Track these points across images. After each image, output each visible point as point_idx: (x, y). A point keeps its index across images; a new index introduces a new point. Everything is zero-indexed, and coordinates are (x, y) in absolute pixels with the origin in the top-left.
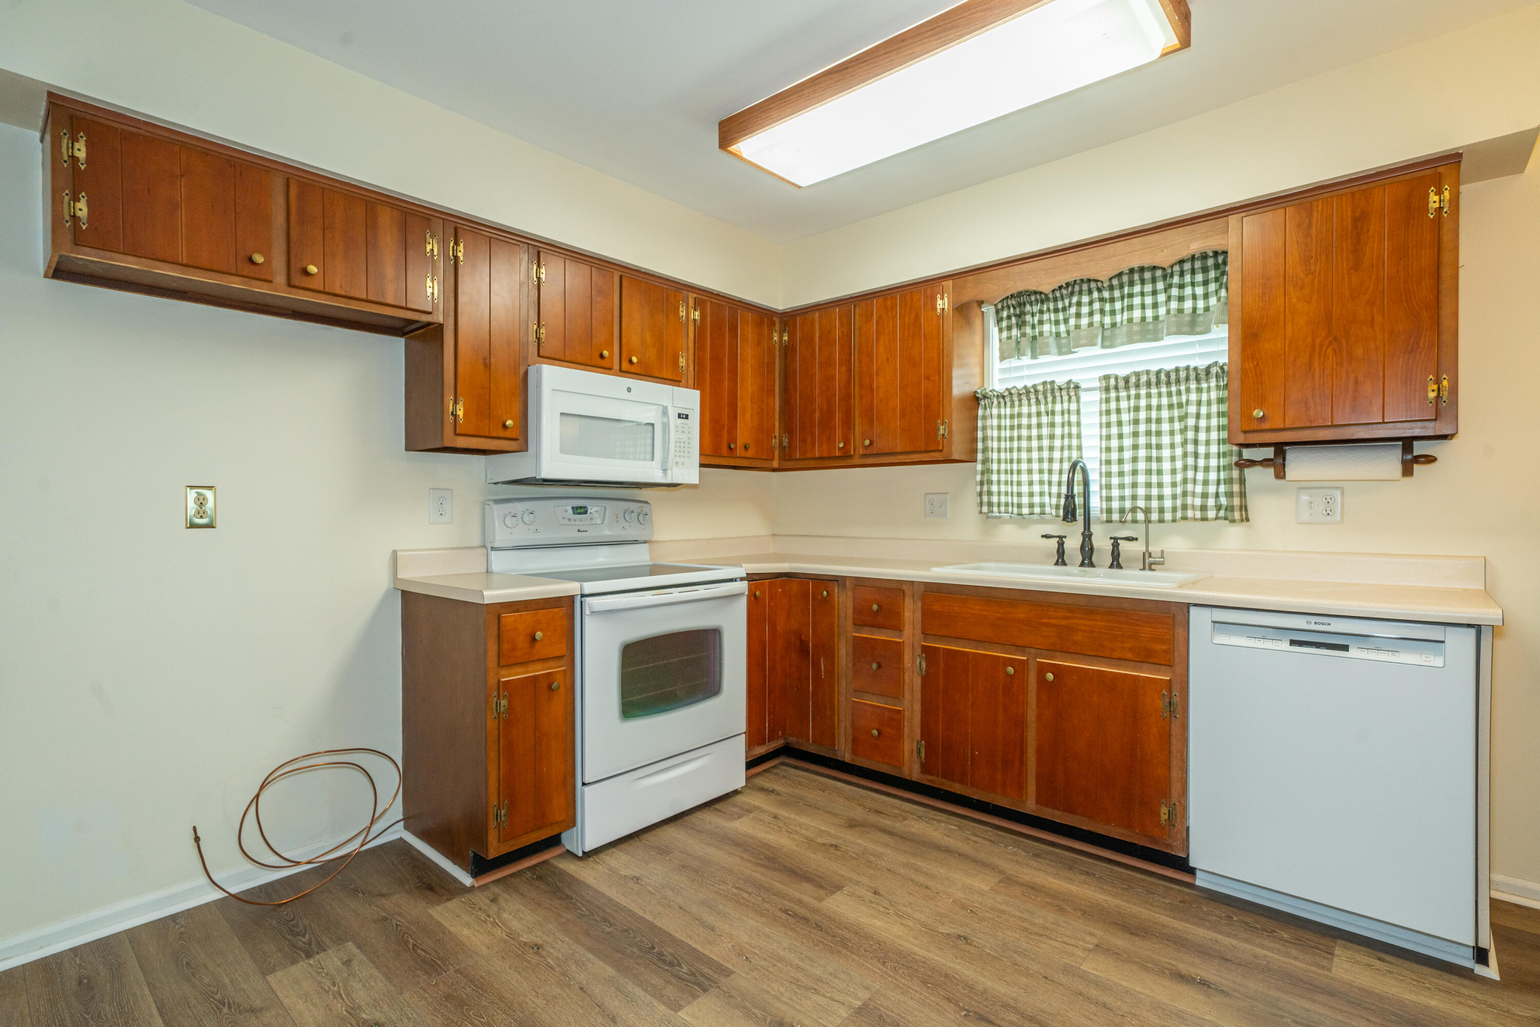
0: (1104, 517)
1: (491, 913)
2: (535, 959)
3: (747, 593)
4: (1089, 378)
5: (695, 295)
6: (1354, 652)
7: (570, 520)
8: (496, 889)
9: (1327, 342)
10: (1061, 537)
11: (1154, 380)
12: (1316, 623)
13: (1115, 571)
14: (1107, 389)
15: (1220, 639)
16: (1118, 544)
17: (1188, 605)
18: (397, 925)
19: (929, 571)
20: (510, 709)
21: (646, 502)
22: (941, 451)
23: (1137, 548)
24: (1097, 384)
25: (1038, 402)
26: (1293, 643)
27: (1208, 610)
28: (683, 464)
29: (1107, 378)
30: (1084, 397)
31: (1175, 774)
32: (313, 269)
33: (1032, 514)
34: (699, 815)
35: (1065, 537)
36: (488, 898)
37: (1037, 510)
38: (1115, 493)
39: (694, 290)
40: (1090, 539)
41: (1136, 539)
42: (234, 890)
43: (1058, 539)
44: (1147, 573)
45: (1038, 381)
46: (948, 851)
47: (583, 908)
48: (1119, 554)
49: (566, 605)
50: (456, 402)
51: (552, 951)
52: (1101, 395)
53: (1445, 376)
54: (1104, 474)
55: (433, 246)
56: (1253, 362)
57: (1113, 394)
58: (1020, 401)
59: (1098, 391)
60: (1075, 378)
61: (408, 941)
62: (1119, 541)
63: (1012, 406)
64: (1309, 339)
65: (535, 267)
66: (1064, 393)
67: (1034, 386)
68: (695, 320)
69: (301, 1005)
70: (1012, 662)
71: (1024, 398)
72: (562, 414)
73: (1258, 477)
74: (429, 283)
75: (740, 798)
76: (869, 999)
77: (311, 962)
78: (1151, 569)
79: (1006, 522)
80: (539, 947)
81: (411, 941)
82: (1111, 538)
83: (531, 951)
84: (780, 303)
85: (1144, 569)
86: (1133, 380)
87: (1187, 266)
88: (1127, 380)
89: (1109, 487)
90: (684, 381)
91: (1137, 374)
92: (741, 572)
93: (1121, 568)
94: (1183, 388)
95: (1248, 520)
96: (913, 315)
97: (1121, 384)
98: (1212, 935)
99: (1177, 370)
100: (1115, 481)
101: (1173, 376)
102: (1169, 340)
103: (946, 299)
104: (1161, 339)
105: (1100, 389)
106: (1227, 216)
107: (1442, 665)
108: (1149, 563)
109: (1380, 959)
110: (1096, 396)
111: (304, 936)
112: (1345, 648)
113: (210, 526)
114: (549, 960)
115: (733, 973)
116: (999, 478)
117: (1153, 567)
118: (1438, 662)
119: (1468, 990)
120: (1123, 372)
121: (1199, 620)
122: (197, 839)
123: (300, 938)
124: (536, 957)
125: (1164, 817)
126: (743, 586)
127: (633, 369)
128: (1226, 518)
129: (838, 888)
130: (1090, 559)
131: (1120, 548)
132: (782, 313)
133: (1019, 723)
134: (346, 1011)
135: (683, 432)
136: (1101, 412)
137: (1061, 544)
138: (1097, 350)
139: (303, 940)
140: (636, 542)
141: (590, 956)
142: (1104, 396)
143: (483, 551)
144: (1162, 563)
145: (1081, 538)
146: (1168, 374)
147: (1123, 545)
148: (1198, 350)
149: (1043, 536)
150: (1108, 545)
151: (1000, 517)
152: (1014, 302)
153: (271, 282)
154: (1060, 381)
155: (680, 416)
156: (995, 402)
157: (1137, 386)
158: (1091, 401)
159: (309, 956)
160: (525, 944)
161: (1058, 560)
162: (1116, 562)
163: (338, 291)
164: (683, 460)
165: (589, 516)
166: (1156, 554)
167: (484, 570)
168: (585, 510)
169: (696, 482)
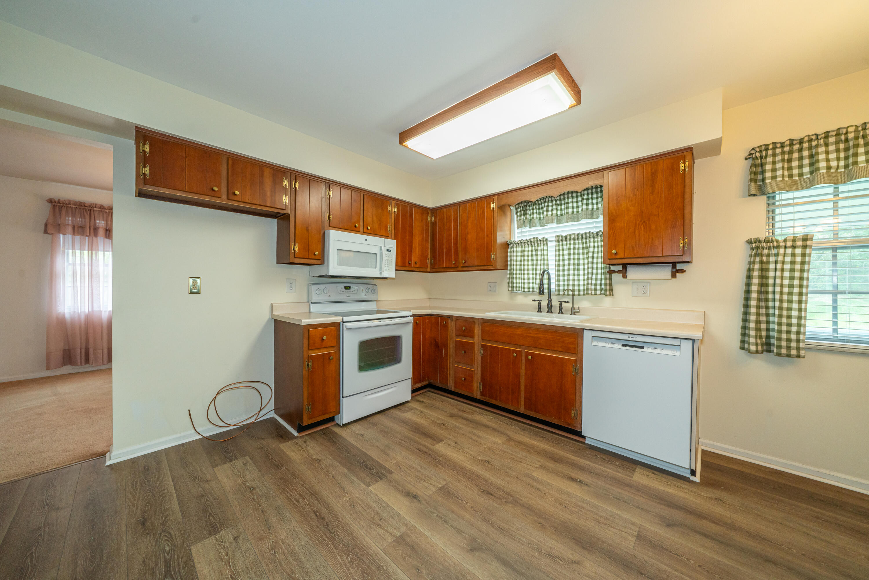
0: (557, 293)
1: (303, 447)
2: (317, 465)
3: (413, 322)
4: (551, 237)
5: (395, 202)
6: (646, 349)
7: (343, 292)
8: (306, 438)
9: (641, 223)
10: (540, 301)
11: (576, 237)
12: (631, 337)
13: (560, 315)
14: (558, 241)
15: (595, 343)
16: (562, 304)
17: (583, 329)
18: (266, 450)
19: (485, 314)
20: (313, 366)
21: (375, 285)
22: (492, 265)
23: (569, 305)
24: (554, 239)
25: (532, 246)
26: (623, 345)
27: (590, 331)
28: (388, 269)
29: (558, 236)
30: (550, 244)
31: (577, 398)
32: (237, 193)
33: (529, 291)
34: (391, 410)
35: (541, 301)
36: (303, 441)
37: (531, 290)
38: (561, 283)
39: (395, 200)
40: (551, 302)
41: (569, 302)
42: (205, 435)
43: (538, 302)
44: (573, 316)
45: (531, 237)
46: (488, 427)
47: (339, 446)
48: (562, 308)
49: (337, 325)
50: (295, 245)
51: (324, 462)
52: (556, 243)
53: (686, 237)
54: (557, 276)
55: (286, 183)
56: (612, 230)
57: (561, 243)
58: (525, 245)
59: (555, 242)
60: (546, 236)
61: (269, 457)
62: (562, 303)
63: (522, 247)
64: (634, 222)
65: (328, 191)
66: (542, 242)
67: (530, 239)
68: (395, 212)
69: (225, 480)
70: (516, 352)
71: (526, 244)
72: (338, 249)
73: (617, 277)
74: (284, 198)
75: (409, 404)
76: (445, 484)
77: (232, 463)
78: (574, 314)
79: (519, 294)
80: (319, 460)
81: (271, 456)
82: (559, 302)
83: (316, 462)
84: (431, 204)
85: (572, 314)
86: (568, 237)
87: (590, 191)
88: (566, 237)
89: (559, 281)
90: (390, 236)
91: (570, 235)
92: (410, 313)
93: (563, 314)
94: (588, 241)
95: (613, 295)
96: (482, 210)
97: (564, 239)
98: (588, 463)
99: (585, 233)
100: (561, 278)
101: (584, 236)
102: (583, 221)
103: (495, 204)
104: (580, 221)
105: (556, 241)
106: (603, 171)
107: (679, 355)
108: (574, 312)
109: (653, 473)
110: (554, 244)
111: (230, 453)
112: (643, 348)
113: (198, 293)
114: (323, 466)
115: (393, 473)
116: (516, 276)
117: (575, 313)
118: (678, 354)
119: (686, 486)
120: (564, 234)
121: (587, 335)
122: (190, 415)
123: (229, 454)
124: (318, 464)
125: (573, 415)
126: (411, 319)
127: (368, 231)
128: (604, 294)
129: (441, 440)
130: (551, 310)
131: (563, 306)
132: (432, 209)
133: (518, 376)
134: (242, 483)
135: (389, 257)
136: (556, 250)
137: (540, 304)
138: (555, 225)
139: (230, 455)
140: (371, 301)
141: (339, 464)
142: (557, 244)
143: (307, 304)
144: (579, 312)
145: (547, 302)
146: (582, 235)
147: (564, 305)
148: (595, 225)
149: (533, 300)
150: (558, 304)
151: (517, 292)
152: (523, 205)
153: (221, 198)
154: (540, 237)
155: (387, 250)
156: (515, 246)
157: (570, 240)
158: (552, 245)
159: (231, 461)
160: (314, 459)
161: (538, 310)
162: (561, 312)
163: (247, 201)
164: (389, 268)
165: (351, 290)
166: (577, 308)
167: (308, 311)
168: (349, 288)
169: (394, 277)
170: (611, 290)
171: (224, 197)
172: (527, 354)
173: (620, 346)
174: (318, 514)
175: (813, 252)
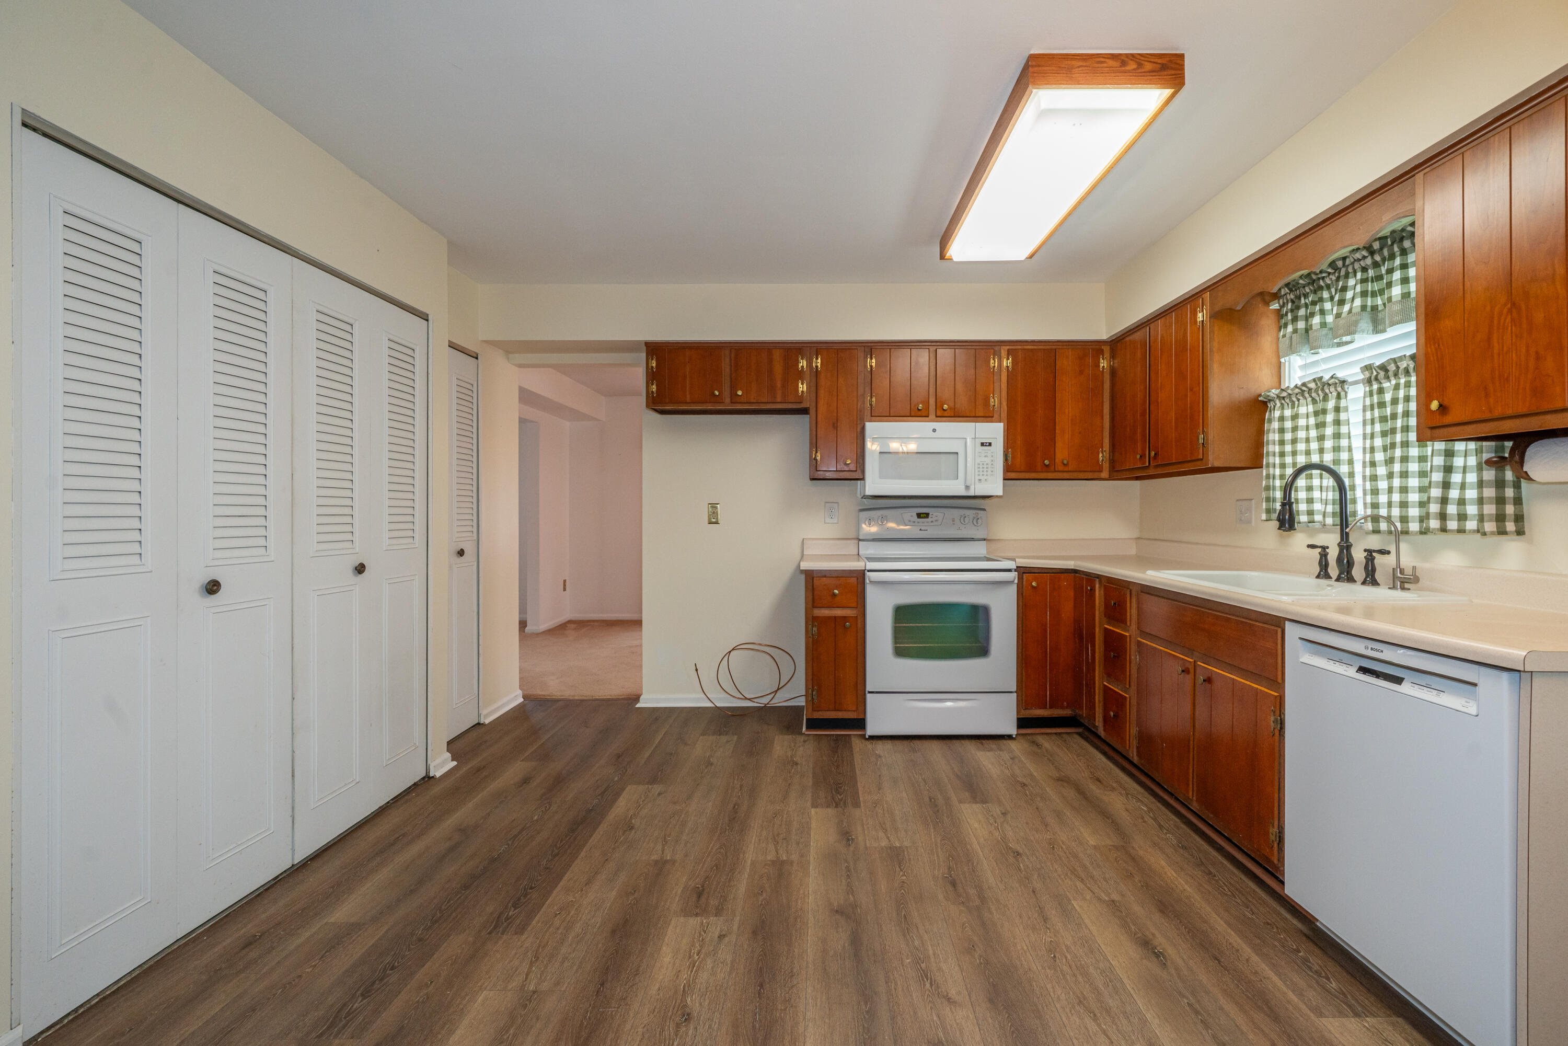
0: (1369, 526)
1: (796, 745)
2: (789, 767)
3: (1016, 581)
4: (1352, 373)
5: (1008, 347)
6: (1406, 688)
7: (914, 522)
10: (1322, 549)
12: (1372, 649)
13: (1369, 588)
14: (1369, 381)
16: (1374, 558)
17: (1284, 619)
18: (760, 736)
19: (1144, 573)
20: (819, 634)
22: (1201, 460)
23: (1390, 563)
24: (1361, 377)
26: (1363, 670)
28: (986, 480)
29: (1368, 368)
30: (1351, 391)
32: (741, 394)
35: (1326, 548)
36: (802, 739)
38: (1383, 499)
39: (1005, 344)
40: (1346, 551)
41: (1387, 553)
43: (1319, 550)
48: (1374, 570)
49: (861, 576)
50: (816, 452)
51: (799, 767)
52: (1365, 387)
54: (1368, 478)
55: (803, 363)
57: (1375, 386)
58: (1298, 400)
59: (1362, 384)
60: (1340, 373)
61: (756, 743)
62: (1374, 554)
63: (1293, 407)
64: (1488, 309)
65: (869, 360)
66: (1332, 389)
67: (1306, 384)
68: (1008, 367)
69: (699, 749)
72: (880, 453)
74: (800, 385)
77: (718, 737)
78: (1403, 588)
80: (796, 764)
82: (1365, 551)
83: (792, 764)
84: (1103, 334)
85: (1395, 588)
86: (1392, 367)
88: (1383, 367)
89: (1375, 492)
90: (996, 416)
92: (1011, 565)
93: (1374, 585)
95: (1521, 533)
96: (1183, 330)
97: (1381, 373)
100: (1383, 485)
103: (1206, 312)
105: (1363, 381)
106: (1414, 175)
107: (1475, 713)
108: (1401, 580)
110: (1361, 390)
113: (717, 523)
114: (792, 770)
117: (1407, 586)
118: (1472, 709)
120: (1380, 361)
121: (1292, 636)
122: (697, 670)
126: (1013, 575)
127: (946, 414)
128: (1478, 531)
129: (984, 801)
131: (1376, 561)
132: (1111, 341)
134: (709, 756)
135: (986, 456)
136: (1364, 407)
137: (1324, 556)
139: (725, 729)
140: (972, 539)
141: (811, 775)
142: (1367, 389)
143: (854, 541)
147: (1379, 559)
149: (1310, 546)
150: (1364, 558)
152: (1292, 297)
153: (723, 403)
154: (1327, 375)
155: (982, 444)
156: (1278, 404)
157: (1396, 375)
158: (1356, 395)
159: (720, 735)
160: (793, 761)
161: (1319, 573)
162: (1371, 579)
163: (752, 401)
164: (986, 477)
165: (929, 519)
166: (1408, 571)
167: (857, 553)
168: (927, 515)
169: (1001, 494)
170: (1519, 518)
171: (728, 400)
173: (1352, 672)
174: (736, 807)
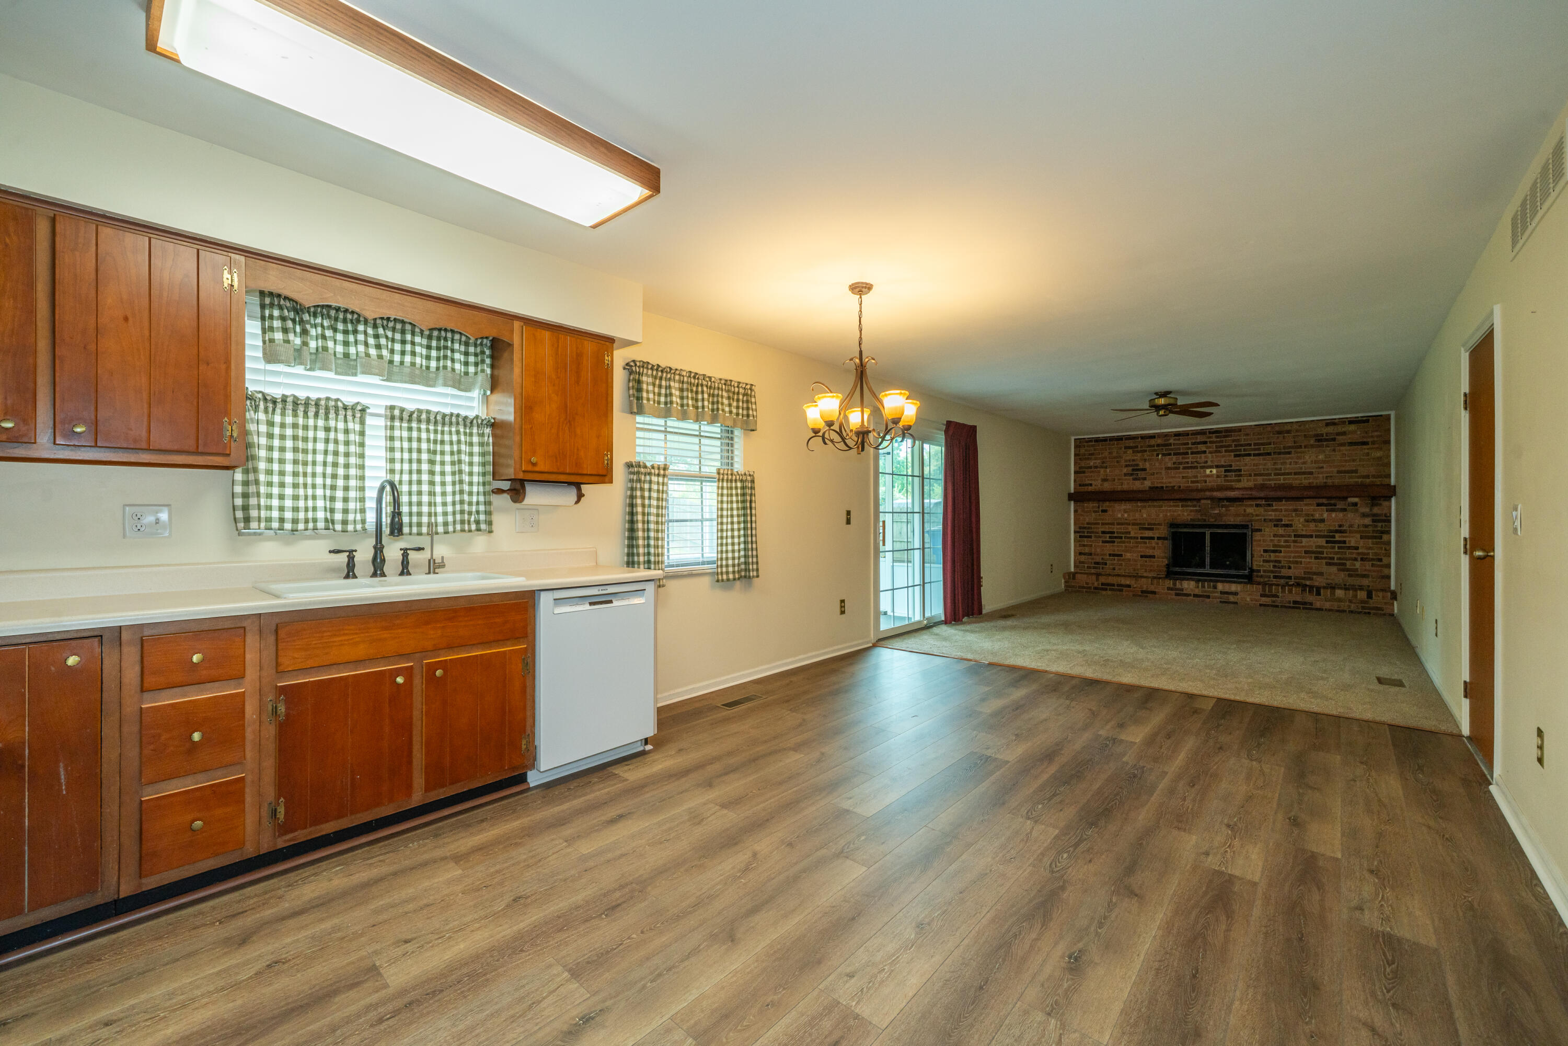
4: (376, 404)
6: (615, 603)
9: (565, 422)
10: (351, 552)
11: (432, 418)
12: (601, 590)
13: (403, 578)
14: (392, 418)
15: (559, 610)
16: (408, 555)
17: (534, 591)
22: (229, 455)
23: (425, 556)
25: (316, 415)
26: (591, 604)
27: (551, 592)
29: (392, 408)
30: (369, 420)
31: (529, 713)
33: (306, 529)
35: (356, 551)
37: (311, 525)
40: (382, 551)
41: (423, 549)
43: (348, 553)
44: (432, 576)
45: (323, 395)
48: (408, 563)
52: (386, 422)
53: (609, 453)
56: (529, 424)
57: (397, 424)
59: (383, 419)
60: (364, 401)
62: (408, 551)
64: (558, 418)
66: (349, 413)
67: (319, 399)
70: (398, 672)
71: (279, 406)
73: (503, 501)
78: (435, 573)
79: (269, 539)
82: (401, 549)
85: (429, 573)
86: (416, 415)
88: (411, 413)
91: (420, 411)
93: (410, 574)
94: (453, 429)
95: (490, 532)
97: (406, 416)
99: (452, 415)
101: (447, 419)
102: (440, 389)
103: (236, 275)
104: (434, 386)
105: (386, 416)
106: (512, 320)
108: (434, 567)
109: (627, 765)
110: (382, 422)
112: (611, 602)
117: (437, 570)
120: (411, 407)
121: (545, 601)
125: (524, 747)
128: (478, 530)
130: (382, 569)
131: (409, 557)
133: (407, 726)
136: (385, 436)
137: (351, 558)
138: (376, 380)
142: (389, 423)
144: (444, 566)
145: (373, 551)
146: (444, 416)
147: (412, 555)
149: (330, 552)
150: (399, 555)
151: (260, 534)
154: (349, 400)
157: (419, 421)
158: (376, 426)
161: (348, 572)
162: (405, 571)
166: (438, 560)
170: (490, 523)
172: (432, 668)
173: (587, 607)
175: (670, 482)
